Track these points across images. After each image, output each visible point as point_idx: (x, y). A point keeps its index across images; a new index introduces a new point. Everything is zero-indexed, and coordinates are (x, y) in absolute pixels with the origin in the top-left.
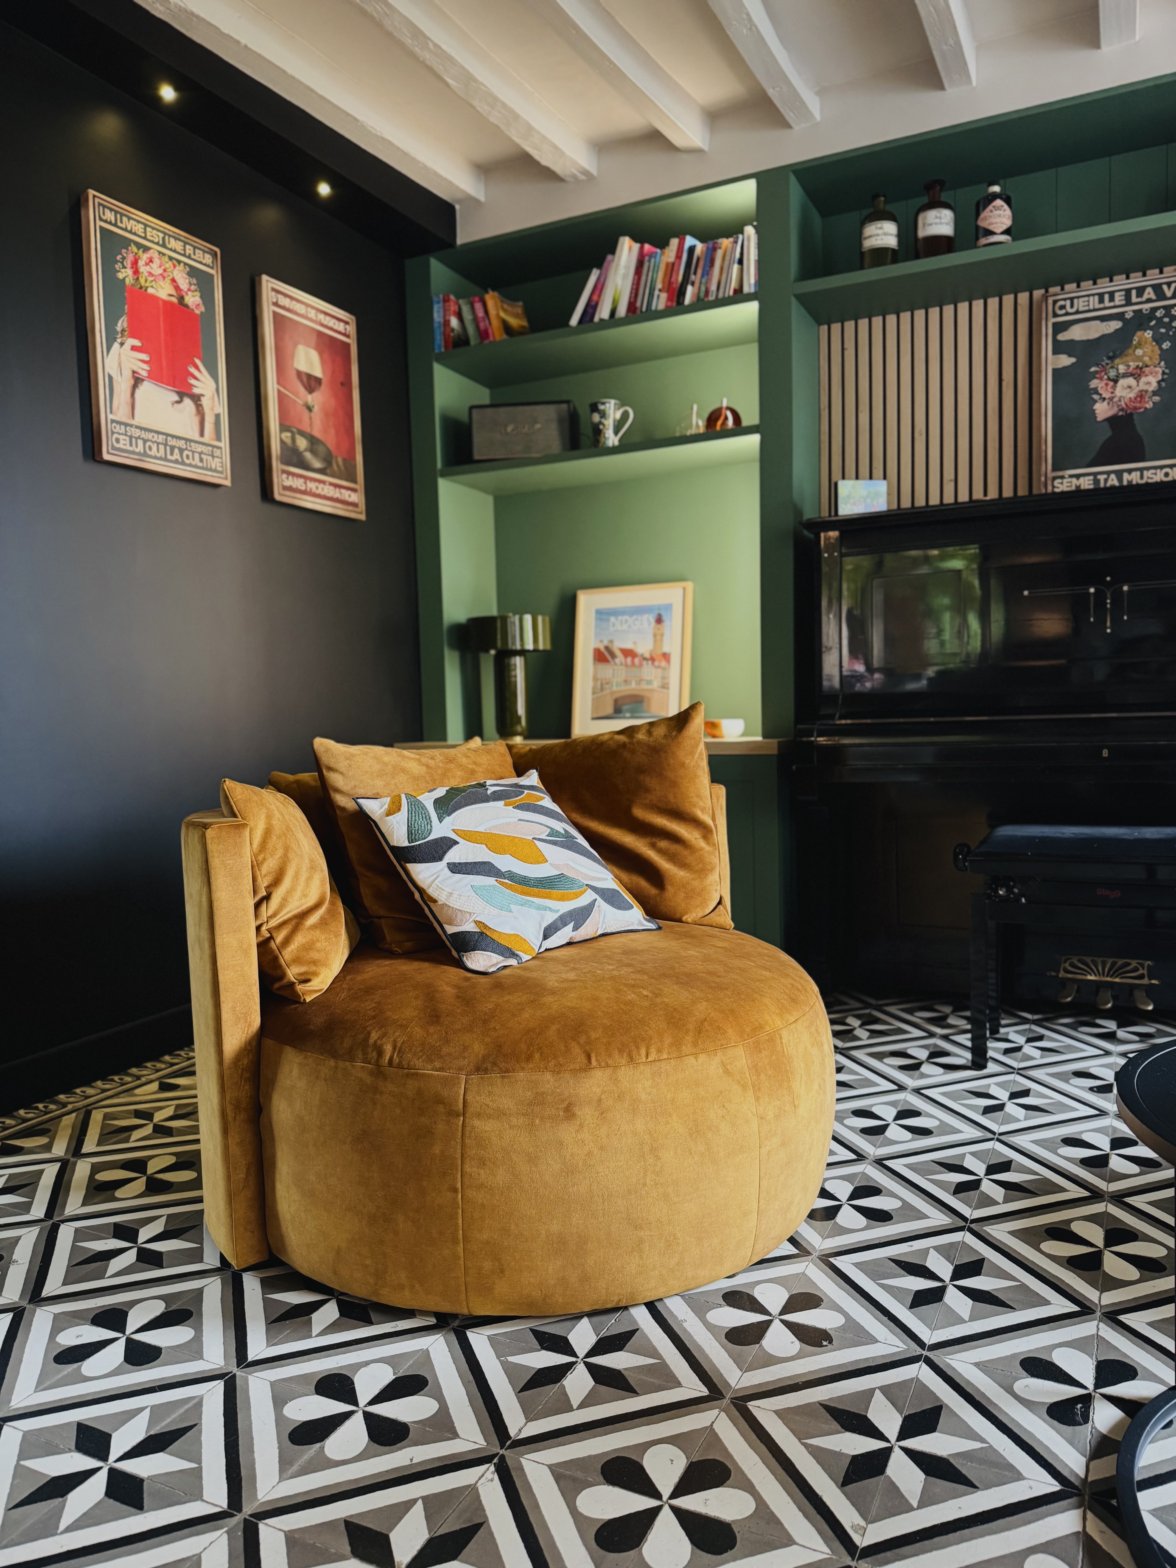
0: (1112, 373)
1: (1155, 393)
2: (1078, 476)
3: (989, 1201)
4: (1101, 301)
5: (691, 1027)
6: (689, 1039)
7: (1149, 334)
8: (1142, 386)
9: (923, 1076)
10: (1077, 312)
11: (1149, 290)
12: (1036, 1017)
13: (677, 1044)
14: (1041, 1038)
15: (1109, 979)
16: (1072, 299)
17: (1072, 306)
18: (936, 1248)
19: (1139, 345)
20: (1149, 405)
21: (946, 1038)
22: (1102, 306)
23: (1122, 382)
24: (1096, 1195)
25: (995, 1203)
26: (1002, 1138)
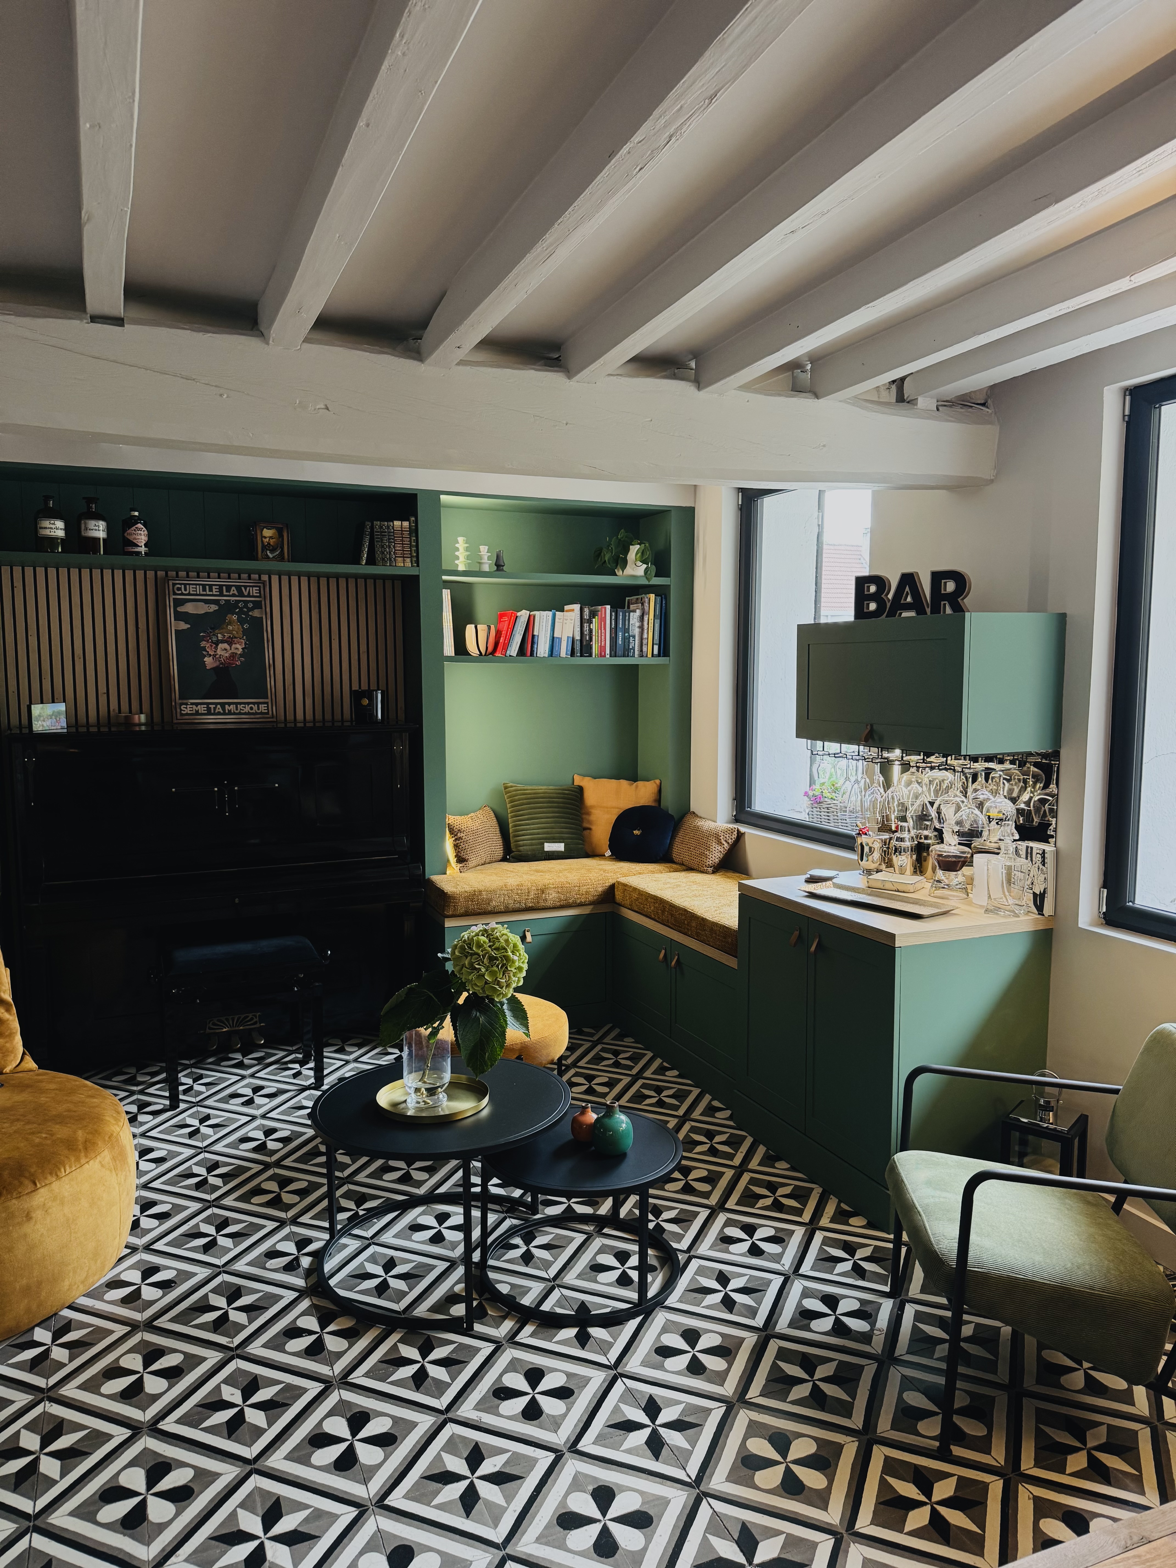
0: (214, 639)
1: (241, 655)
2: (197, 704)
3: (216, 1188)
4: (204, 590)
5: (81, 1147)
6: (83, 1154)
7: (235, 617)
8: (233, 650)
9: (142, 1124)
10: (189, 594)
11: (233, 588)
12: (192, 1062)
13: (78, 1159)
14: (201, 1077)
15: (237, 1028)
16: (185, 585)
17: (185, 590)
18: (202, 1221)
19: (230, 623)
20: (238, 663)
21: (142, 1092)
22: (205, 593)
23: (220, 646)
24: (267, 1166)
25: (219, 1188)
26: (206, 1149)
